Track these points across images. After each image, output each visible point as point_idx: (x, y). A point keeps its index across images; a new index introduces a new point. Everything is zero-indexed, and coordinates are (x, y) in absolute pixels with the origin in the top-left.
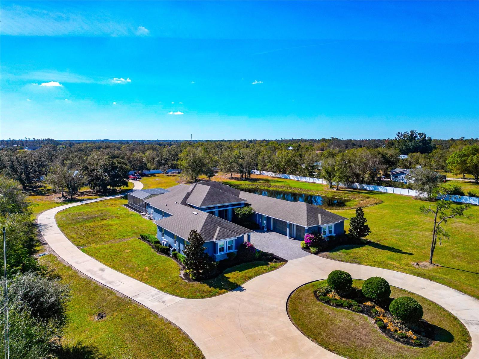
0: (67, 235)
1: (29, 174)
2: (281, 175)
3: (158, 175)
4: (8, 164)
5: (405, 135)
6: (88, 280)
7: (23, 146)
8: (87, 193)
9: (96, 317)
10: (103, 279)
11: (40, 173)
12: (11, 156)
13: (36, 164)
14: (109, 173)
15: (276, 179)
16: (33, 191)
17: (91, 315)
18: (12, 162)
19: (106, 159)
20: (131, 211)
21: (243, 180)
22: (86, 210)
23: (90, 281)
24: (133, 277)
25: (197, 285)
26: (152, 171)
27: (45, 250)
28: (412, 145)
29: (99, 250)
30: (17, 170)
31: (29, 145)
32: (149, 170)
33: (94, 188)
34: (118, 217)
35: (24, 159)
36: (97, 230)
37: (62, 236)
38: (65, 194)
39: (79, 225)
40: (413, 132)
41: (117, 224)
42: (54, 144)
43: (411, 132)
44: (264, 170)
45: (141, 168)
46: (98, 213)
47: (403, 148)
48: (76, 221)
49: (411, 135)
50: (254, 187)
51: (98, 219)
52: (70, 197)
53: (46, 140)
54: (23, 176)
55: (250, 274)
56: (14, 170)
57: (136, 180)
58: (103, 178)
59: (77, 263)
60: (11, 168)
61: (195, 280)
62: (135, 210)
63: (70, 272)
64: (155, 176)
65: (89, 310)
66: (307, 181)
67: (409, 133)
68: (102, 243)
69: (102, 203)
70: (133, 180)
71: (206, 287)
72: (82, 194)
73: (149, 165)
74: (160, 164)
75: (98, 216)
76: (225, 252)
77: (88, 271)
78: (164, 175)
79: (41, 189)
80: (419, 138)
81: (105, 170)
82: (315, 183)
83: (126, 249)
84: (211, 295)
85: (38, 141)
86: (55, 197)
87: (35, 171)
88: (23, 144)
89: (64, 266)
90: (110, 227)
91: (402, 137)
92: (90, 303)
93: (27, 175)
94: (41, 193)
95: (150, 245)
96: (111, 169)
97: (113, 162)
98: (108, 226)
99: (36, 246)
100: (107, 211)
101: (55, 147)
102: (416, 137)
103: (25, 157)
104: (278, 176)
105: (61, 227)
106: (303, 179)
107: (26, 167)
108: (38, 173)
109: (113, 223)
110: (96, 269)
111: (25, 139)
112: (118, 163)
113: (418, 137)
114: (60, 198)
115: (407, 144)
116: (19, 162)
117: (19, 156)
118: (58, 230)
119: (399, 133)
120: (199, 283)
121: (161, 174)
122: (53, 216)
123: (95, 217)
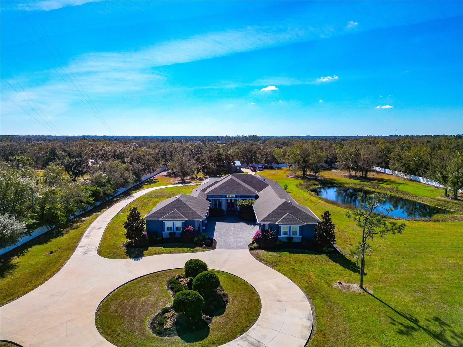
9: (48, 253)
10: (89, 234)
15: (399, 180)
21: (356, 179)
23: (83, 233)
32: (278, 163)
45: (270, 162)
46: (172, 193)
48: (150, 197)
51: (165, 197)
63: (86, 226)
75: (168, 195)
77: (93, 227)
110: (98, 227)
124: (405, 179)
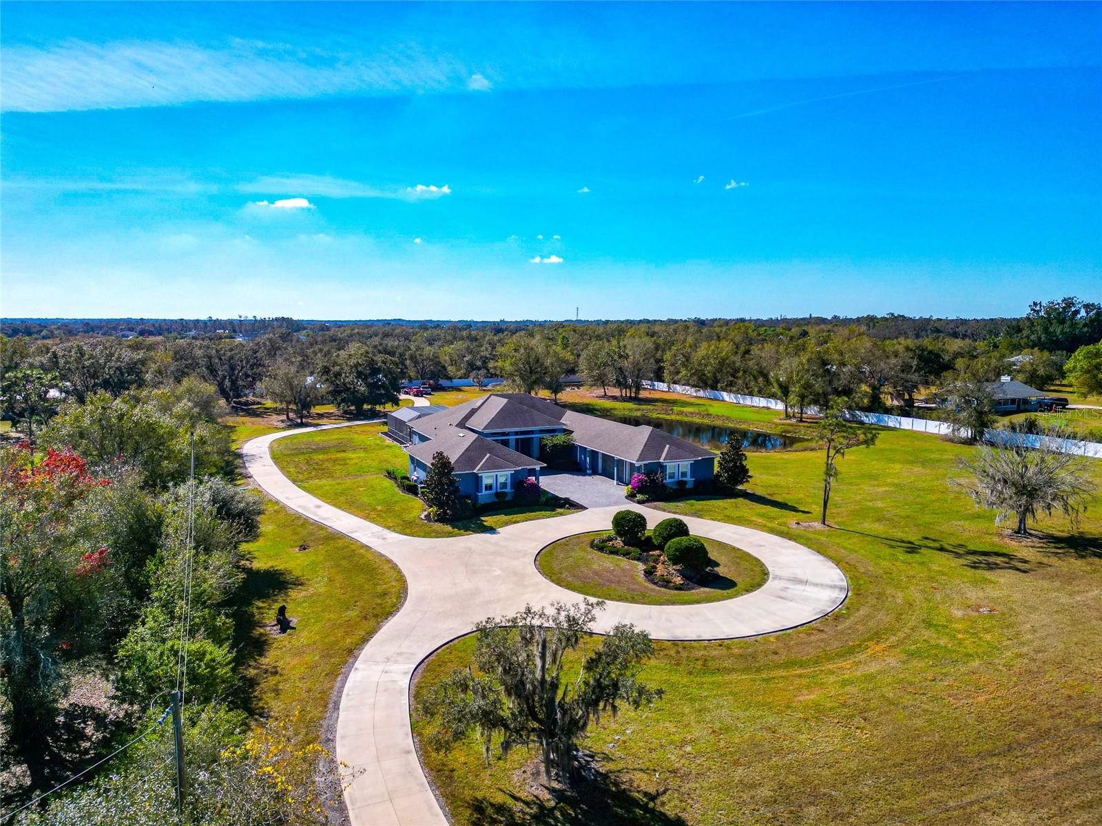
0: (282, 469)
1: (236, 380)
2: (708, 393)
3: (467, 388)
4: (203, 362)
5: (1051, 309)
6: (298, 516)
7: (235, 331)
8: (328, 416)
9: (297, 549)
10: (317, 515)
11: (254, 379)
12: (208, 348)
13: (248, 362)
14: (365, 380)
15: (693, 400)
16: (243, 410)
17: (292, 547)
18: (210, 358)
19: (362, 354)
20: (389, 441)
21: (625, 401)
22: (317, 439)
23: (299, 517)
24: (356, 516)
25: (439, 526)
26: (456, 382)
27: (248, 484)
28: (1062, 333)
29: (321, 487)
30: (216, 371)
31: (246, 331)
32: (450, 378)
33: (339, 406)
34: (365, 450)
35: (229, 354)
36: (327, 464)
37: (275, 469)
38: (292, 415)
39: (302, 457)
40: (1069, 303)
41: (359, 458)
42: (289, 328)
43: (1063, 301)
44: (675, 383)
45: (435, 376)
46: (335, 442)
47: (1040, 338)
48: (299, 452)
49: (1064, 308)
50: (639, 414)
51: (332, 450)
52: (299, 421)
53: (277, 319)
54: (227, 383)
55: (518, 519)
56: (211, 372)
57: (422, 396)
58: (355, 388)
59: (287, 498)
60: (208, 368)
61: (436, 521)
62: (395, 440)
63: (276, 507)
64: (460, 390)
65: (292, 542)
66: (755, 405)
67: (1059, 304)
68: (330, 479)
69: (349, 429)
70: (415, 396)
71: (449, 528)
72: (321, 416)
73: (451, 370)
74: (472, 367)
75: (334, 447)
76: (493, 491)
77: (300, 507)
78: (477, 388)
79: (255, 407)
80: (1085, 315)
81: (360, 375)
82: (768, 408)
83: (358, 487)
84: (450, 535)
85: (263, 321)
86: (275, 419)
87: (247, 376)
88: (235, 327)
89: (271, 501)
90: (348, 461)
91: (1042, 313)
92: (295, 537)
93: (233, 382)
94: (254, 414)
95: (396, 483)
96: (370, 374)
97: (372, 360)
98: (344, 459)
99: (236, 480)
100: (351, 440)
101: (289, 333)
102: (1077, 312)
103: (231, 350)
104: (701, 393)
105: (276, 459)
106: (748, 401)
107: (232, 368)
108: (250, 379)
109: (353, 456)
110: (311, 506)
111: (238, 318)
112: (383, 362)
113: (1083, 313)
114: (283, 421)
115: (1051, 329)
116: (221, 359)
117: (221, 348)
118: (271, 462)
119: (1035, 304)
120: (440, 524)
121: (473, 388)
122: (267, 444)
123: (329, 447)
124: (696, 397)
